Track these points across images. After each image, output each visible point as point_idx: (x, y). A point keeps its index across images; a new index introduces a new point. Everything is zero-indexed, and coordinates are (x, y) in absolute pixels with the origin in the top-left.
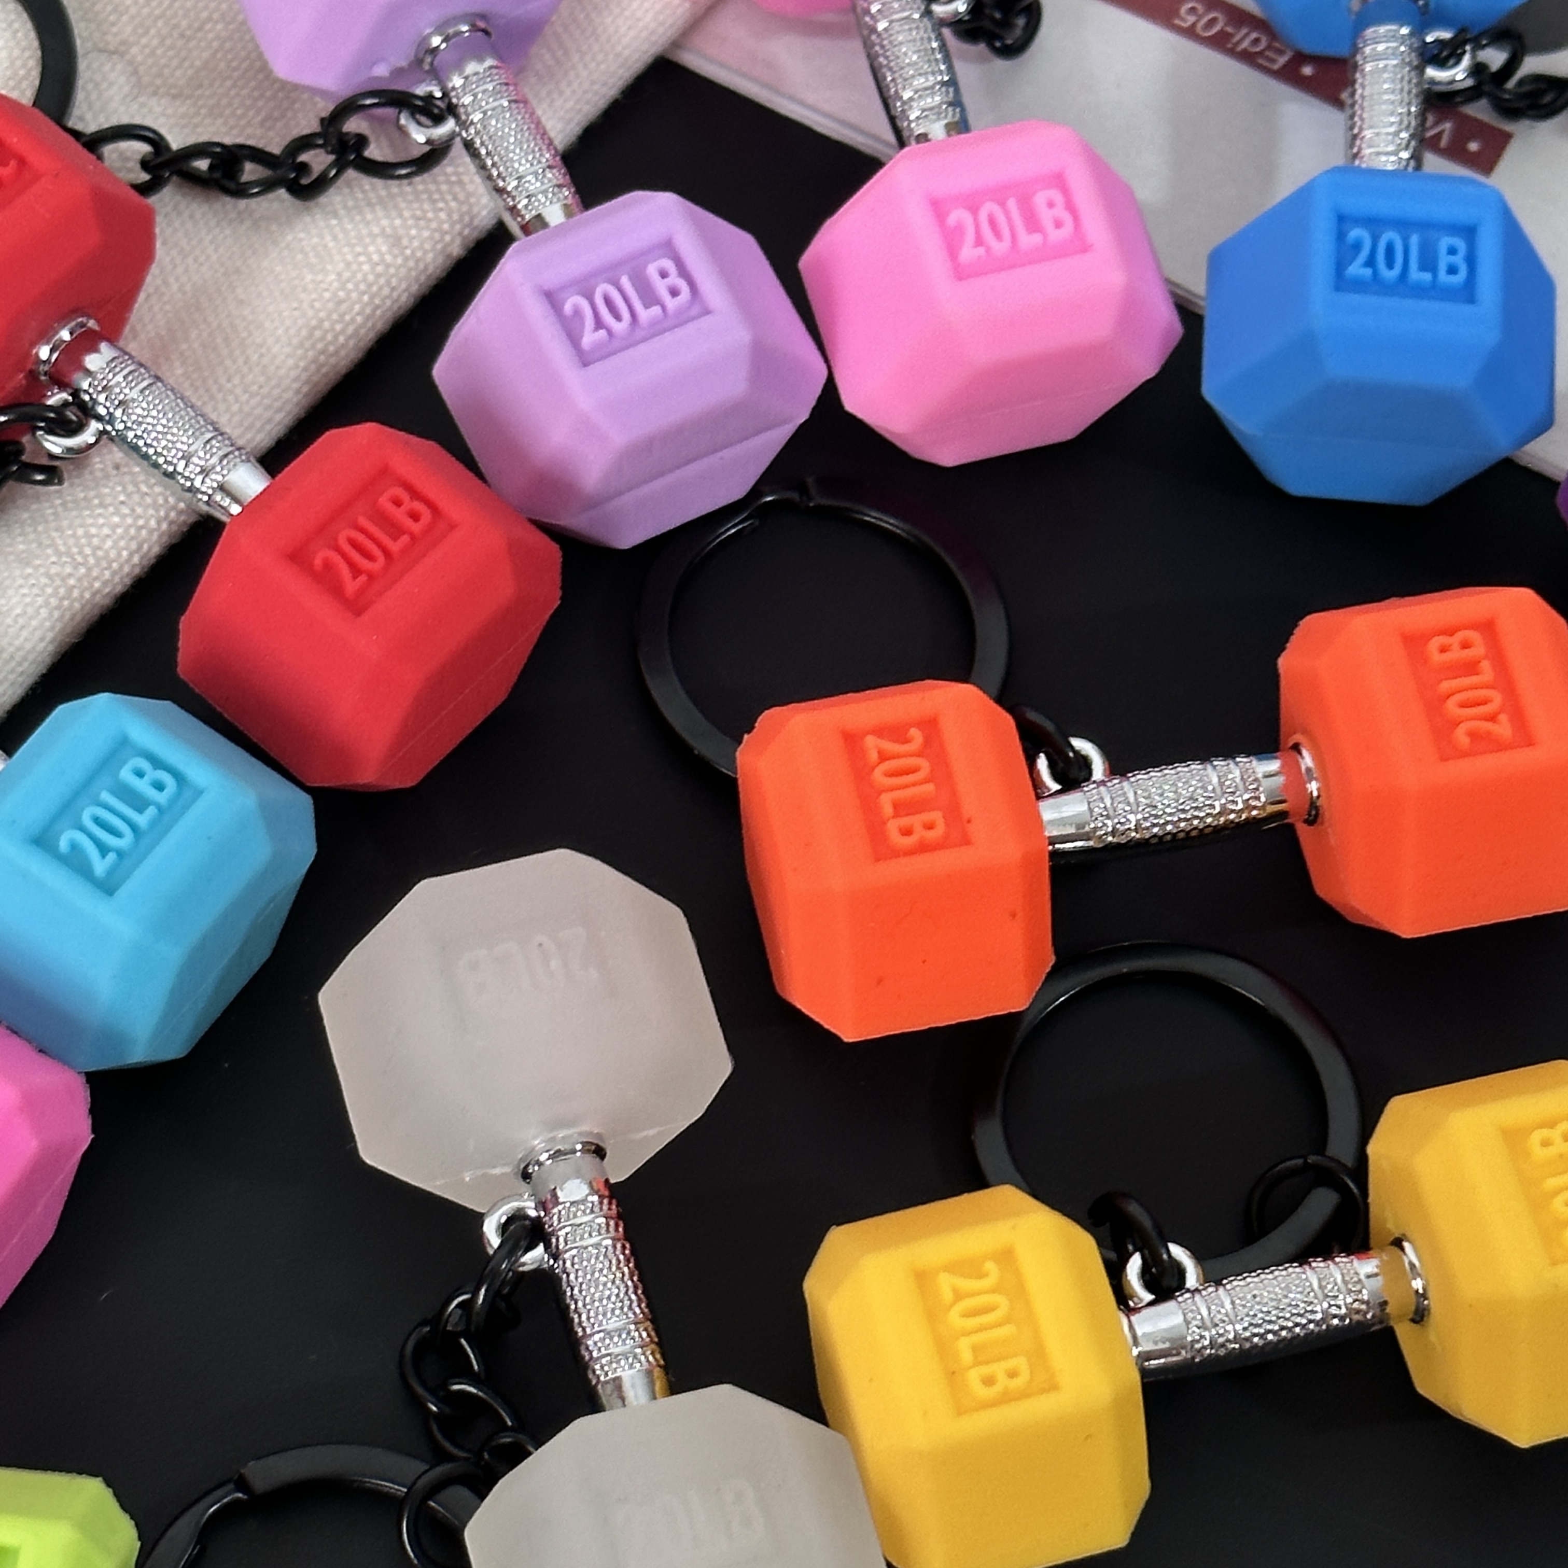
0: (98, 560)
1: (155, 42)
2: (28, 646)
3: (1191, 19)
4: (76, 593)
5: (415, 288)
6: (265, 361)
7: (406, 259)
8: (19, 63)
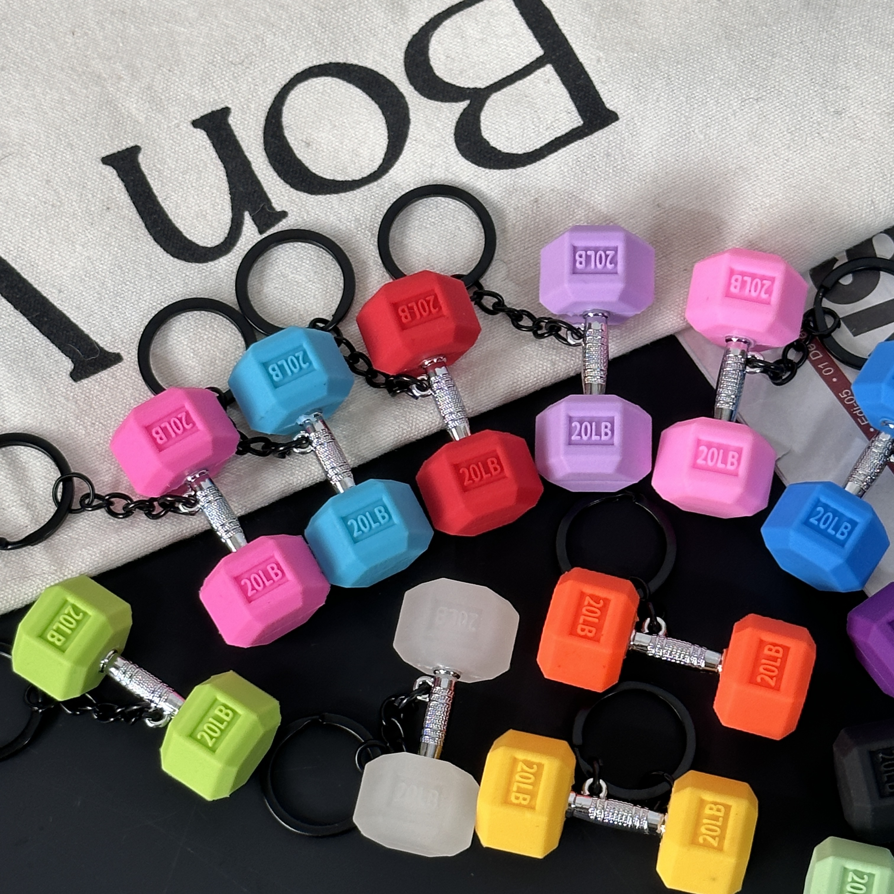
0: (415, 428)
1: (520, 264)
2: (383, 445)
3: (845, 396)
4: (404, 435)
5: (553, 381)
6: (495, 387)
7: (554, 372)
8: (475, 254)
